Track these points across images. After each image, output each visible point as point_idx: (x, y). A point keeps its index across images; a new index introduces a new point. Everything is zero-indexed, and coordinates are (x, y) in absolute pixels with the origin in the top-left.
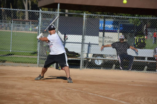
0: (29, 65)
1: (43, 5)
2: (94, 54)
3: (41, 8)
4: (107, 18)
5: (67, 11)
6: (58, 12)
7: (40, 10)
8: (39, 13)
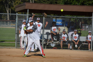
0: (10, 47)
1: (18, 10)
3: (17, 12)
4: (57, 17)
5: (33, 14)
6: (28, 15)
7: (17, 13)
8: (16, 15)
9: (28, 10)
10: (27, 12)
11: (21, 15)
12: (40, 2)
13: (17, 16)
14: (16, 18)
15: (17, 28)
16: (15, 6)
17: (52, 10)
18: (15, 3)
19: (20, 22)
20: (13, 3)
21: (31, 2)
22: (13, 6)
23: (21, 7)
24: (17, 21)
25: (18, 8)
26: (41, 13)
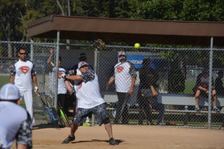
1: (36, 34)
3: (33, 37)
4: (128, 50)
5: (68, 41)
6: (58, 43)
7: (32, 41)
8: (29, 45)
9: (58, 33)
10: (56, 38)
11: (39, 43)
12: (85, 14)
13: (32, 46)
14: (29, 52)
16: (25, 24)
17: (115, 31)
18: (26, 16)
19: (38, 61)
20: (20, 17)
21: (64, 15)
22: (22, 24)
23: (41, 26)
24: (32, 60)
25: (34, 28)
26: (90, 41)
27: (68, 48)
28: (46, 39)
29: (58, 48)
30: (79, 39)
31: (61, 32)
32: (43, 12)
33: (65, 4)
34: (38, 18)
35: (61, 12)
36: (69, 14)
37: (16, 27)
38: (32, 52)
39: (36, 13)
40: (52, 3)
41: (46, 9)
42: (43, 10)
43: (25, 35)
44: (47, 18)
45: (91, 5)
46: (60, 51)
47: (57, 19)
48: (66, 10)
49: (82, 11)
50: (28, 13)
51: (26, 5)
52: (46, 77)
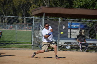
0: (27, 49)
1: (35, 14)
2: (65, 42)
3: (34, 16)
5: (48, 17)
6: (44, 18)
8: (32, 18)
9: (44, 14)
10: (43, 16)
11: (36, 18)
12: (55, 6)
14: (32, 21)
15: (33, 31)
16: (31, 10)
17: (67, 13)
18: (31, 7)
19: (36, 25)
20: (29, 7)
22: (30, 10)
23: (37, 11)
24: (33, 24)
25: (34, 12)
26: (56, 17)
27: (48, 20)
28: (39, 16)
29: (44, 20)
30: (53, 16)
31: (45, 13)
32: (38, 5)
33: (47, 2)
34: (36, 8)
35: (45, 5)
36: (49, 6)
37: (28, 11)
38: (33, 21)
39: (35, 6)
40: (42, 2)
41: (40, 4)
42: (39, 5)
43: (31, 14)
44: (40, 8)
45: (58, 3)
46: (45, 21)
47: (44, 8)
48: (47, 5)
49: (54, 5)
50: (33, 6)
51: (32, 3)
52: (39, 31)
